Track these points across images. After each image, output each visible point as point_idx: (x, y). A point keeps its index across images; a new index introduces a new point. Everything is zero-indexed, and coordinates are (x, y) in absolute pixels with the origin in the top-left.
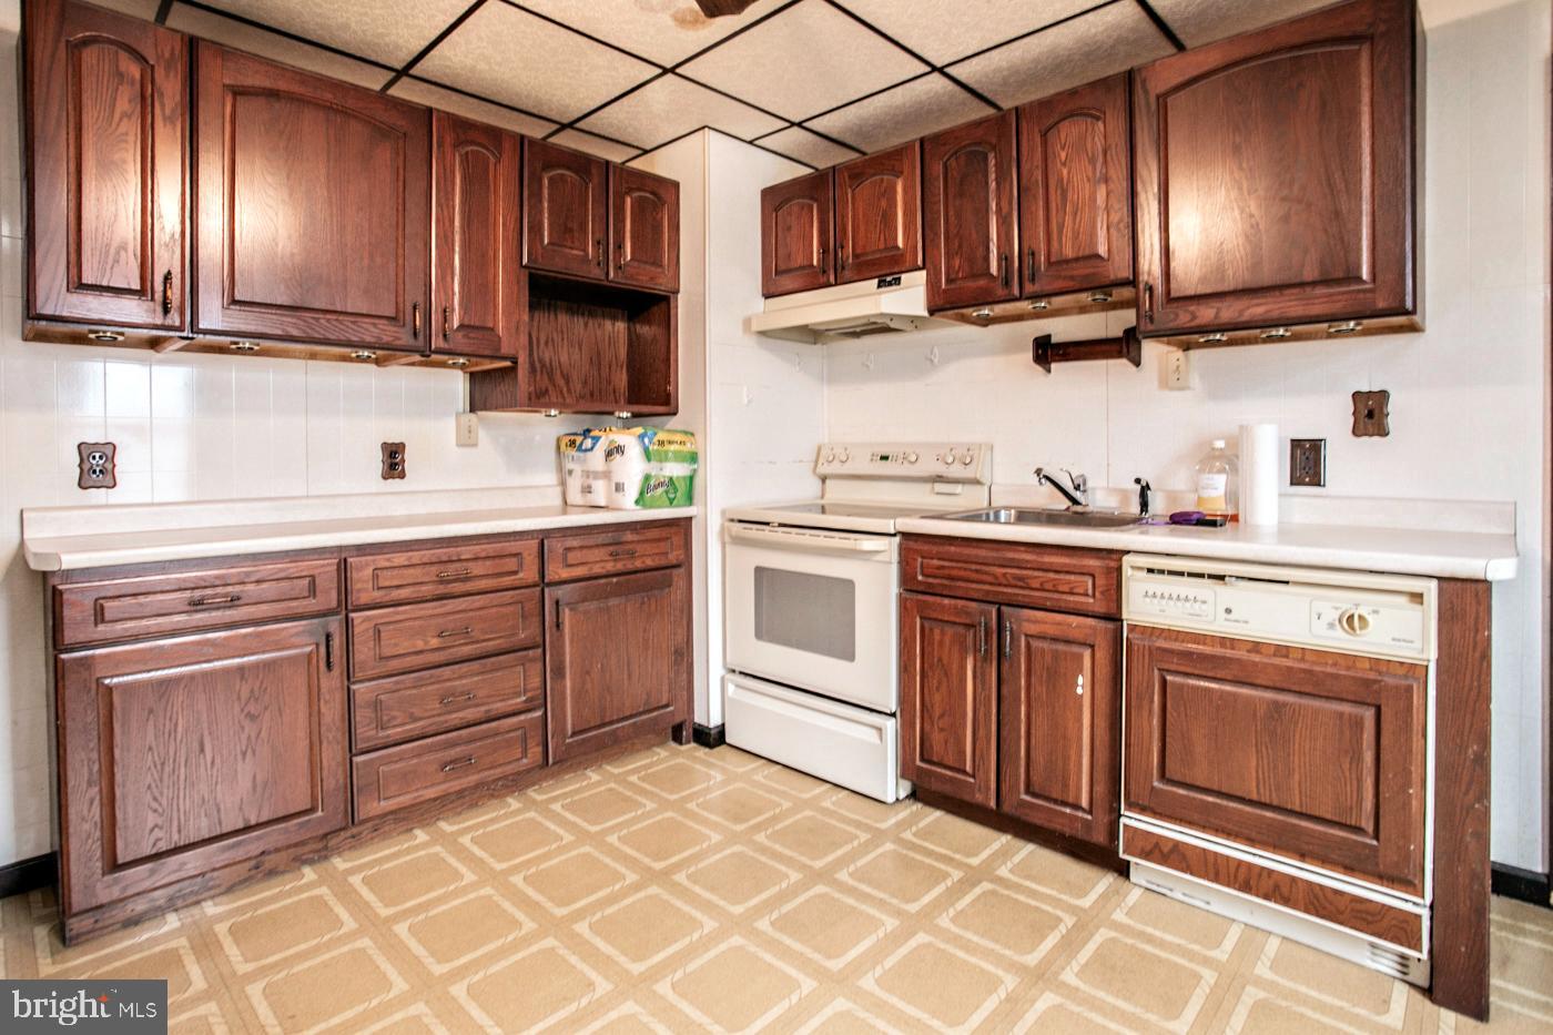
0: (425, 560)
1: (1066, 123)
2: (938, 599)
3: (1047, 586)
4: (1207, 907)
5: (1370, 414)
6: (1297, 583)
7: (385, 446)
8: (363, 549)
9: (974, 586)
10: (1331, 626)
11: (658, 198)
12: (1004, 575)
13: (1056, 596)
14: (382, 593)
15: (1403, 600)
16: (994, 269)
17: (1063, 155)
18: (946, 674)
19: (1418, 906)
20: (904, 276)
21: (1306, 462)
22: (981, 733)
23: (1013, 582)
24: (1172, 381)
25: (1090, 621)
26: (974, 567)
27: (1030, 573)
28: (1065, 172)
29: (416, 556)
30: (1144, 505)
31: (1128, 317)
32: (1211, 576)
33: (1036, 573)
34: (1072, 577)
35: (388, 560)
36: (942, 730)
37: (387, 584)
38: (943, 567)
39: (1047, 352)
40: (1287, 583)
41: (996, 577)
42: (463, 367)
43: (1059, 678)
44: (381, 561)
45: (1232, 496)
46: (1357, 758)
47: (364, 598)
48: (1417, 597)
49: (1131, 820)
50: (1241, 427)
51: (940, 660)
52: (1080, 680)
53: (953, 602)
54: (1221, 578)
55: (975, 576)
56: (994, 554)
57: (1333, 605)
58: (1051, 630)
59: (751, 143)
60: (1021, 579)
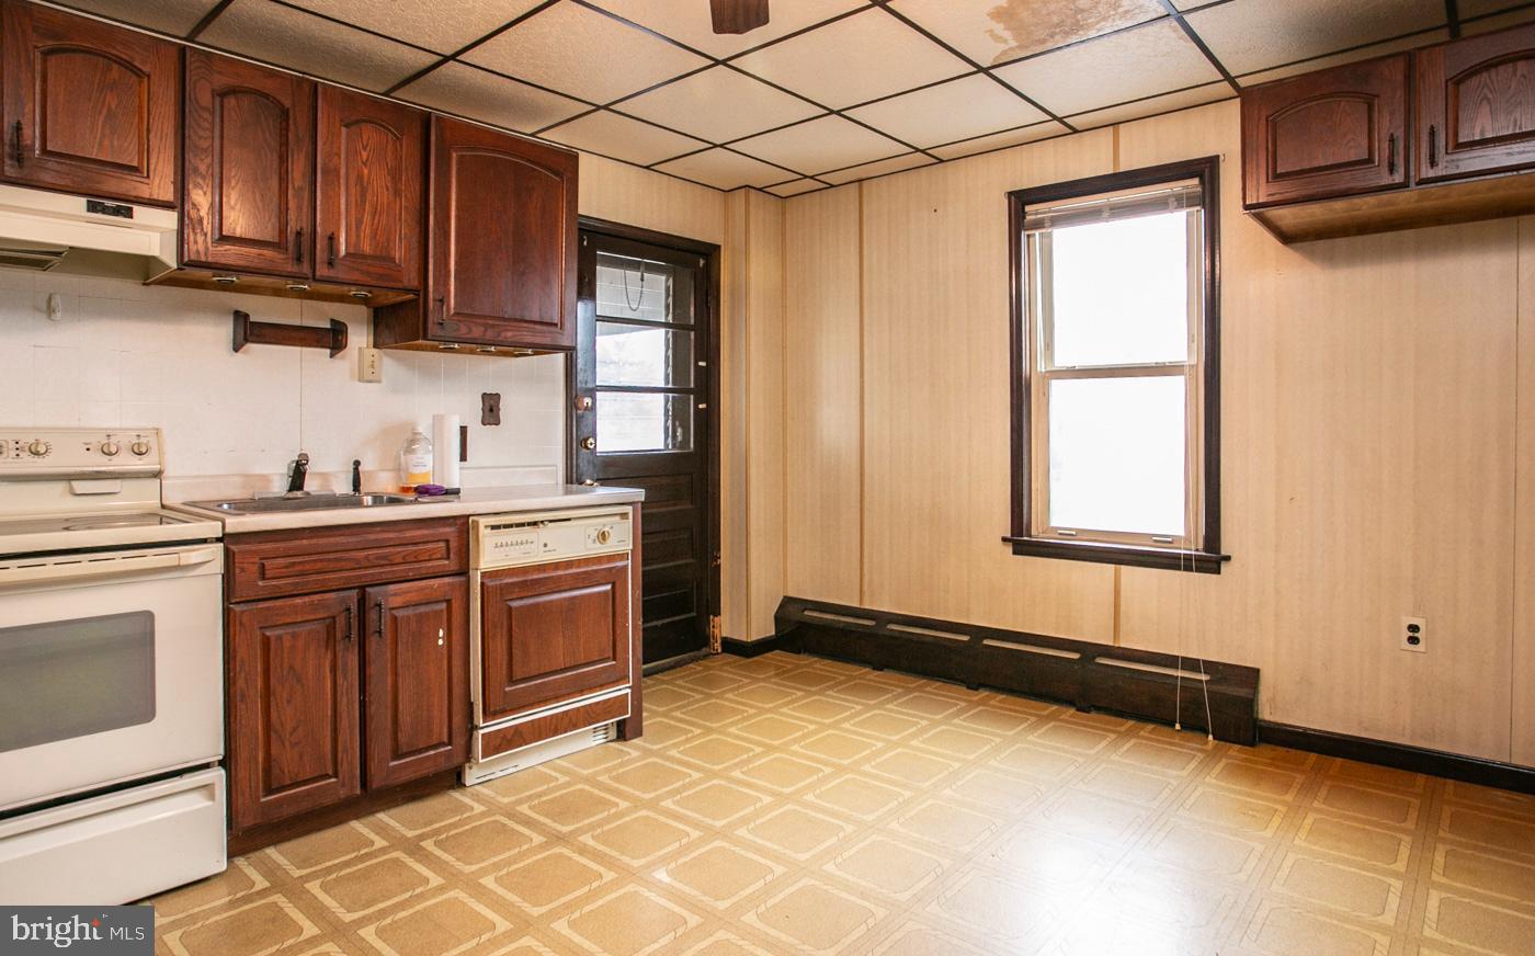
1: (369, 126)
2: (289, 601)
3: (408, 559)
4: (518, 769)
5: (491, 409)
6: (575, 519)
9: (332, 576)
10: (594, 541)
12: (367, 557)
13: (416, 565)
15: (618, 518)
17: (364, 154)
18: (299, 681)
19: (627, 688)
20: (137, 209)
22: (345, 724)
23: (376, 562)
24: (366, 375)
25: (447, 580)
26: (332, 556)
27: (391, 549)
28: (366, 171)
30: (356, 485)
32: (529, 524)
33: (399, 549)
34: (430, 546)
36: (294, 745)
38: (294, 564)
40: (569, 520)
41: (357, 561)
43: (423, 638)
46: (607, 616)
48: (624, 516)
49: (488, 728)
51: (291, 668)
52: (441, 633)
53: (306, 599)
54: (535, 524)
55: (332, 566)
56: (353, 539)
57: (593, 527)
58: (413, 597)
60: (384, 557)
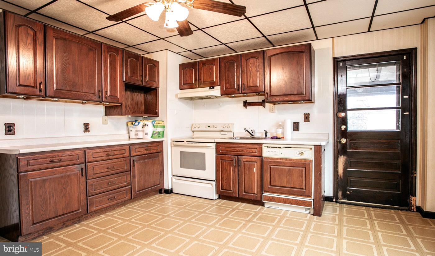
0: (104, 151)
1: (251, 59)
2: (225, 156)
3: (248, 151)
5: (307, 118)
6: (293, 148)
7: (84, 124)
8: (89, 148)
9: (233, 152)
10: (298, 154)
11: (154, 65)
12: (239, 150)
13: (249, 153)
14: (94, 159)
15: (309, 149)
16: (236, 87)
17: (250, 65)
18: (227, 171)
19: (311, 200)
20: (215, 87)
21: (296, 126)
22: (235, 182)
23: (241, 151)
24: (271, 111)
25: (256, 157)
26: (232, 148)
27: (244, 149)
28: (251, 69)
29: (102, 150)
30: (266, 136)
31: (263, 98)
32: (278, 147)
33: (245, 149)
34: (253, 149)
35: (95, 151)
36: (226, 183)
37: (95, 156)
38: (225, 149)
39: (246, 104)
40: (291, 148)
41: (237, 150)
42: (103, 105)
43: (250, 169)
44: (93, 151)
45: (283, 133)
46: (302, 176)
47: (90, 160)
48: (311, 148)
49: (265, 194)
50: (284, 120)
51: (225, 168)
52: (255, 169)
53: (228, 156)
54: (280, 147)
55: (232, 150)
56: (237, 146)
57: (298, 151)
58: (248, 160)
59: (177, 53)
60: (242, 150)
